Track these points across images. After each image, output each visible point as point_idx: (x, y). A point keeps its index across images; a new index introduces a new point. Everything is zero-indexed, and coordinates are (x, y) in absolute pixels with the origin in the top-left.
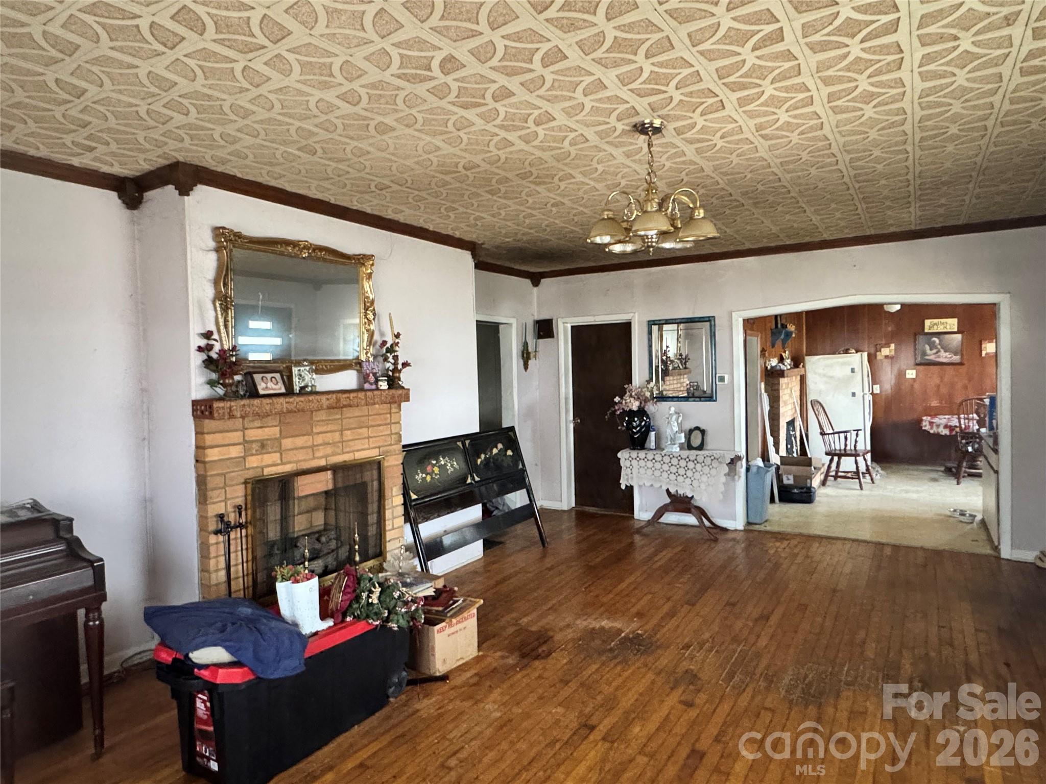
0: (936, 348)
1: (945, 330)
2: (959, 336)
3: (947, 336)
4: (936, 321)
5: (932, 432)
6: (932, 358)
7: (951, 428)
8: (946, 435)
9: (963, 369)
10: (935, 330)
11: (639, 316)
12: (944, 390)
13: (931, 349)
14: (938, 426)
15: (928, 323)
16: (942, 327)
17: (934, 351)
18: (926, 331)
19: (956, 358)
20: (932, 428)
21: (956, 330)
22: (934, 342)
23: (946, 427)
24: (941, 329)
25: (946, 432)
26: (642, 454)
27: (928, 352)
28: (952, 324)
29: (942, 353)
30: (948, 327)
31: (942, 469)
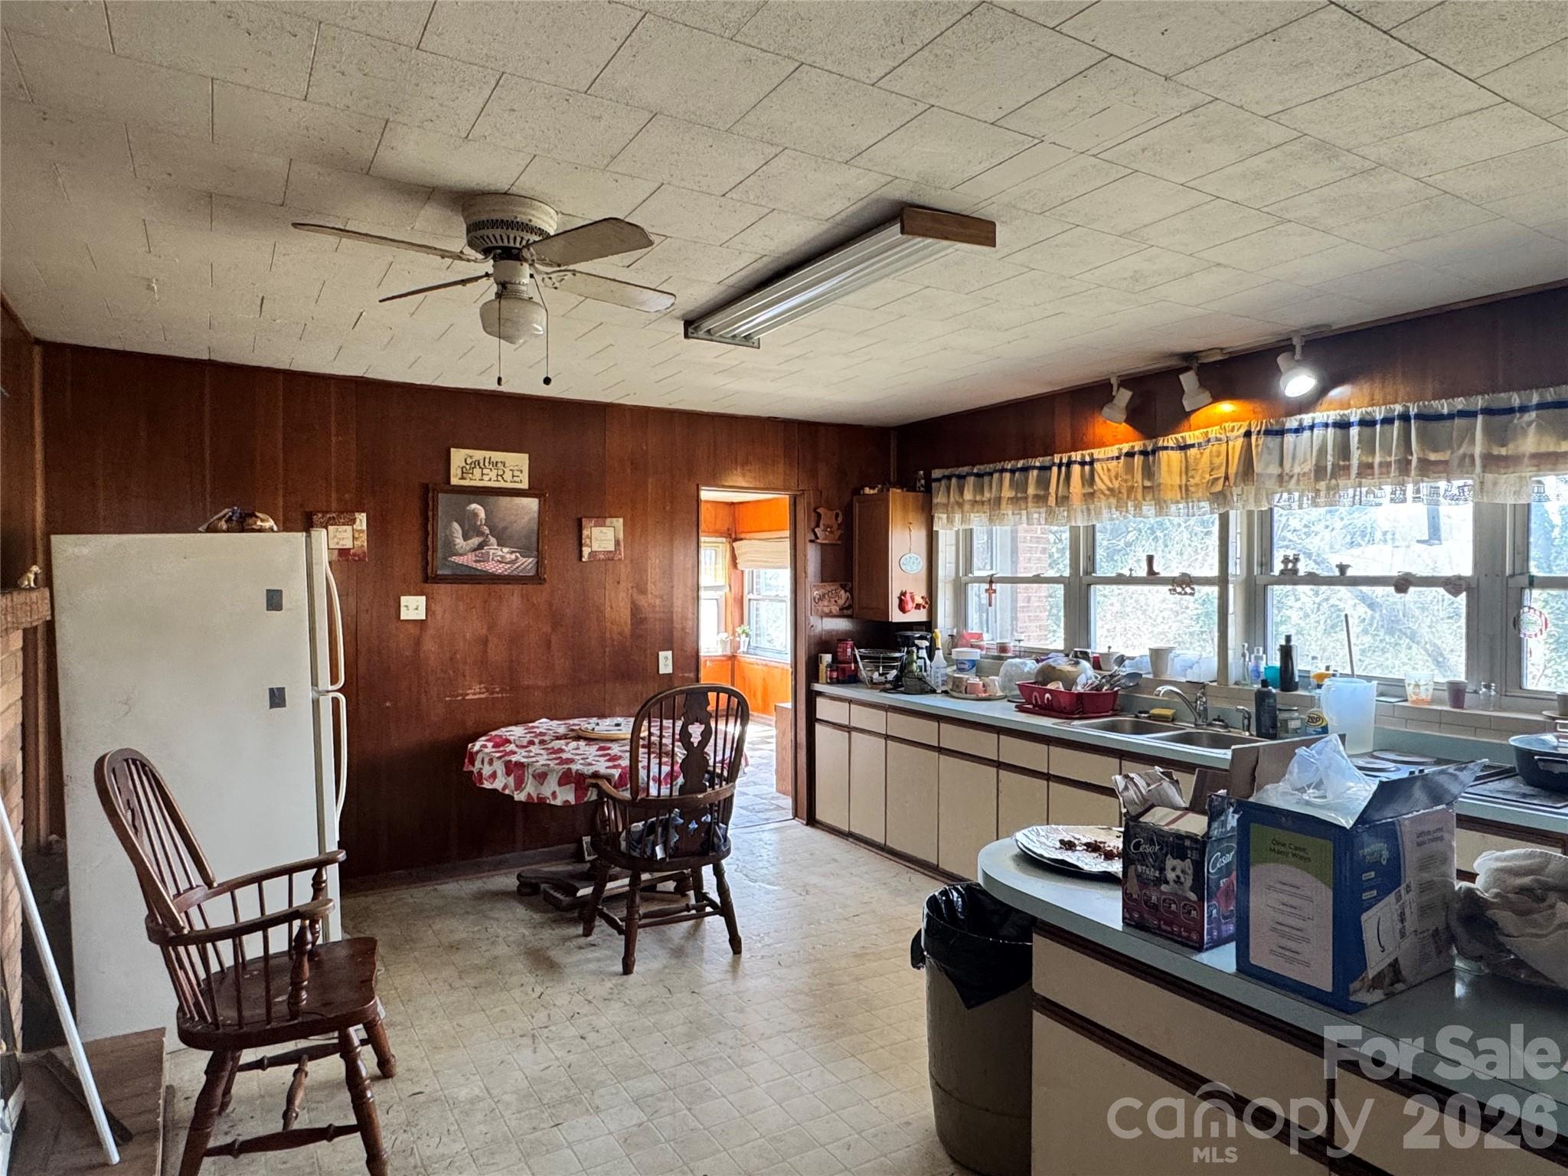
0: (480, 533)
1: (502, 484)
2: (532, 504)
3: (505, 501)
4: (479, 455)
5: (520, 797)
6: (468, 560)
7: (579, 781)
8: (566, 804)
9: (539, 594)
10: (475, 480)
12: (497, 653)
13: (466, 537)
14: (541, 777)
15: (458, 457)
16: (493, 474)
17: (475, 541)
18: (455, 481)
19: (526, 564)
20: (519, 784)
21: (525, 485)
22: (475, 515)
23: (566, 778)
24: (490, 480)
25: (566, 796)
27: (459, 541)
28: (516, 467)
29: (494, 550)
30: (508, 476)
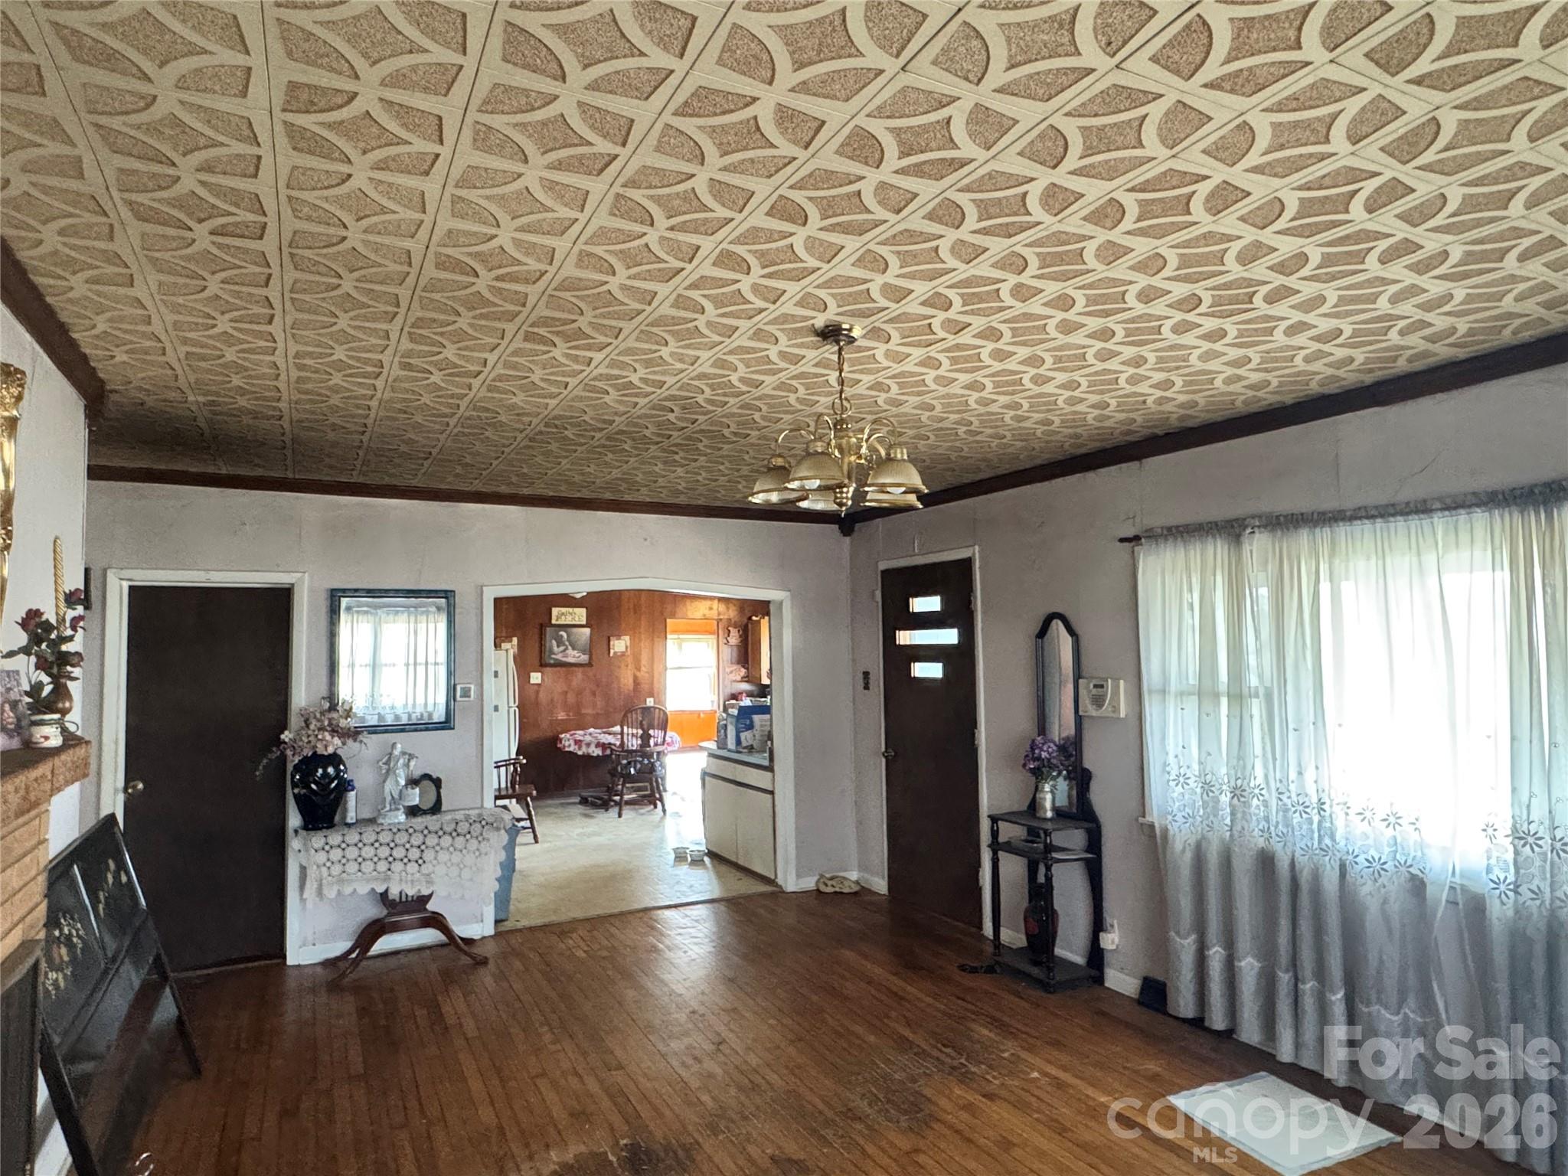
0: (564, 644)
1: (573, 622)
2: (587, 631)
3: (575, 630)
4: (564, 610)
5: (580, 753)
6: (560, 657)
7: (603, 746)
8: (598, 755)
9: (590, 672)
10: (562, 621)
11: (311, 577)
12: (571, 698)
13: (558, 647)
14: (588, 745)
15: (555, 612)
16: (570, 618)
17: (562, 648)
19: (585, 658)
20: (580, 749)
21: (584, 622)
22: (562, 637)
23: (598, 745)
24: (568, 621)
25: (598, 752)
26: (335, 838)
27: (555, 649)
28: (580, 615)
29: (570, 651)
30: (576, 618)
31: (578, 800)
